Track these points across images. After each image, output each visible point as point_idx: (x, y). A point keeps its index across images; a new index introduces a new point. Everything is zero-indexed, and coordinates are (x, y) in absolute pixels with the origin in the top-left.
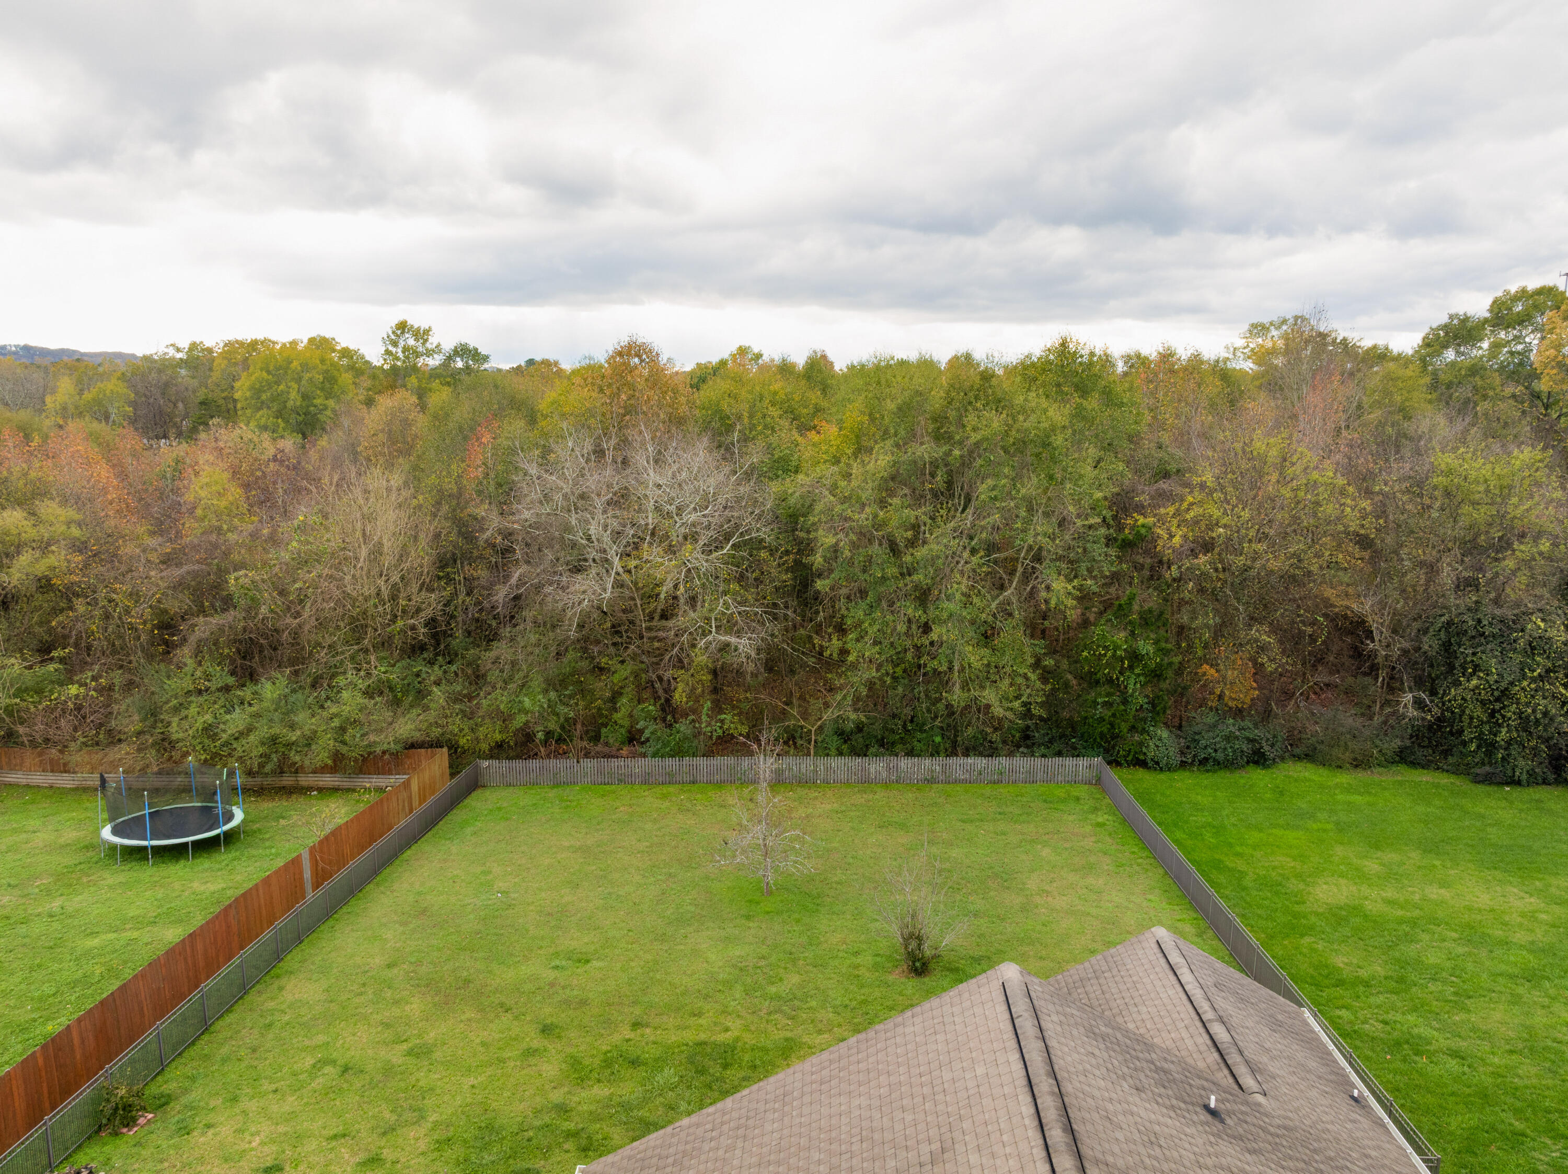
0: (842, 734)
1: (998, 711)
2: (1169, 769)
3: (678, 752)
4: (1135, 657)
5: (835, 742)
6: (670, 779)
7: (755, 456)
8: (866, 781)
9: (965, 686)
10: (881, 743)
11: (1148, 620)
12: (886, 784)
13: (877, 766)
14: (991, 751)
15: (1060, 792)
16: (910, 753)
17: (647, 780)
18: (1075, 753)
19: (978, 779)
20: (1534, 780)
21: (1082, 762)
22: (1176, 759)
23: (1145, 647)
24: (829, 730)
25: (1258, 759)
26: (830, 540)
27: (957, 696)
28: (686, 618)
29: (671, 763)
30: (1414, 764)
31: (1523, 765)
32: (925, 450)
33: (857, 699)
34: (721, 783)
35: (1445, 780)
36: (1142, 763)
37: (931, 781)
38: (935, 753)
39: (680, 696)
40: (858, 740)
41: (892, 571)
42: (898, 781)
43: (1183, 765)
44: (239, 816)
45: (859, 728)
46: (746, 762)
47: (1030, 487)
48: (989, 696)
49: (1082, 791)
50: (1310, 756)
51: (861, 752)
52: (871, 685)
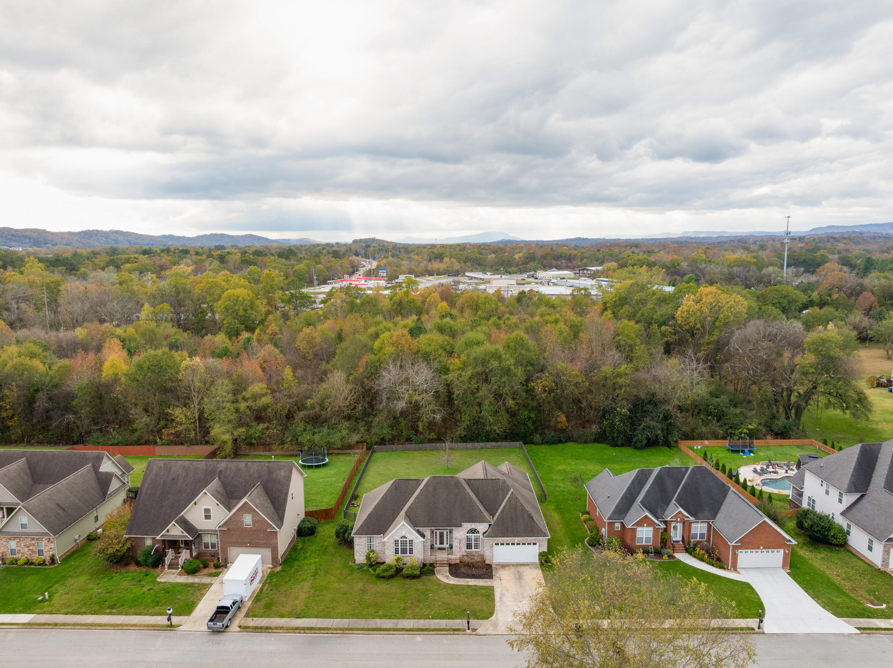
0: (460, 437)
1: (497, 431)
2: (539, 444)
3: (421, 442)
4: (530, 418)
5: (459, 439)
6: (420, 449)
7: (436, 365)
8: (467, 449)
9: (490, 425)
10: (470, 440)
11: (533, 409)
12: (472, 449)
13: (469, 445)
14: (497, 441)
15: (512, 450)
16: (478, 442)
17: (415, 450)
18: (517, 441)
19: (493, 448)
20: (623, 445)
21: (518, 443)
22: (541, 442)
23: (532, 415)
24: (458, 436)
25: (560, 442)
26: (458, 392)
27: (488, 428)
28: (423, 410)
29: (421, 445)
30: (599, 442)
31: (619, 442)
32: (479, 369)
33: (464, 429)
34: (432, 450)
35: (604, 446)
36: (533, 443)
37: (482, 448)
38: (484, 441)
39: (421, 429)
40: (465, 439)
41: (472, 398)
42: (474, 448)
43: (542, 443)
44: (327, 460)
45: (465, 436)
46: (443, 445)
47: (504, 379)
48: (495, 428)
49: (517, 450)
50: (574, 441)
51: (466, 442)
52: (468, 425)
